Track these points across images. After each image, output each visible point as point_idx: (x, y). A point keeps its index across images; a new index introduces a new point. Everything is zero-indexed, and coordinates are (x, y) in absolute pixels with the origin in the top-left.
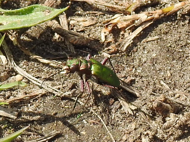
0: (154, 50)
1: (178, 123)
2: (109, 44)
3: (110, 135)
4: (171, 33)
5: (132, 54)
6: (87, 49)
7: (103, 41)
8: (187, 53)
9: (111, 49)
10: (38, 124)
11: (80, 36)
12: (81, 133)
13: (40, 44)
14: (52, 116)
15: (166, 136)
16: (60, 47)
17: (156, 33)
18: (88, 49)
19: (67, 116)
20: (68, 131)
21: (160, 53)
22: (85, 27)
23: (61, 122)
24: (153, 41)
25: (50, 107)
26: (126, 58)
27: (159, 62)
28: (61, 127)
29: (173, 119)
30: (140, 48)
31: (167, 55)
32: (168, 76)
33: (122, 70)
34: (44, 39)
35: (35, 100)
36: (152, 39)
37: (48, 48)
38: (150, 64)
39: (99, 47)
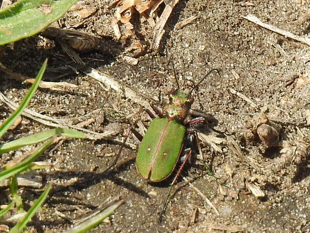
0: (198, 40)
1: (298, 154)
2: (128, 41)
3: (195, 191)
4: (210, 7)
5: (167, 52)
6: (96, 54)
7: (118, 38)
8: (246, 35)
9: (136, 49)
10: (77, 190)
11: (85, 35)
12: (149, 194)
13: (21, 58)
14: (92, 174)
15: (279, 178)
16: (54, 57)
17: (189, 11)
18: (98, 54)
19: (116, 170)
20: (128, 194)
21: (208, 43)
22: (84, 19)
23: (110, 181)
24: (189, 24)
25: (82, 159)
26: (159, 60)
27: (213, 58)
28: (114, 190)
29: (290, 151)
30: (175, 40)
31: (220, 45)
32: (237, 78)
33: (164, 81)
34: (25, 49)
35: (55, 152)
36: (188, 22)
37: (36, 62)
38: (200, 63)
39: (113, 48)
